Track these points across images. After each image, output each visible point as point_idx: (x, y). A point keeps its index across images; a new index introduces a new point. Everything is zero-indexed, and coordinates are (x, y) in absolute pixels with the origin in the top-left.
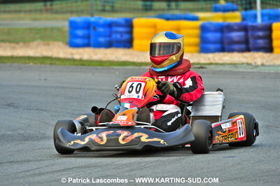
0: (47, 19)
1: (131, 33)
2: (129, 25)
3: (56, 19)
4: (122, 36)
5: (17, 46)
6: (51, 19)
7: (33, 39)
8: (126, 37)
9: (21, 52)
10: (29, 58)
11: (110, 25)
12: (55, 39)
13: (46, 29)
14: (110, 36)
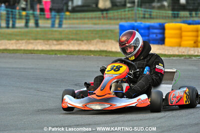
0: (103, 24)
1: (163, 33)
2: (162, 28)
3: (110, 24)
4: (156, 36)
5: (82, 43)
6: (107, 24)
7: (94, 38)
8: (160, 36)
9: (84, 47)
10: (91, 51)
11: (148, 28)
12: (109, 38)
13: (103, 31)
14: (148, 36)
